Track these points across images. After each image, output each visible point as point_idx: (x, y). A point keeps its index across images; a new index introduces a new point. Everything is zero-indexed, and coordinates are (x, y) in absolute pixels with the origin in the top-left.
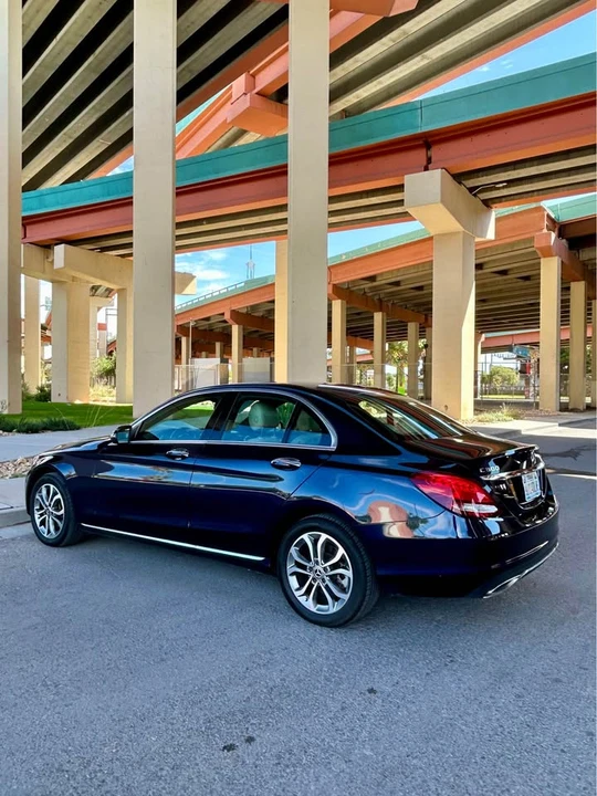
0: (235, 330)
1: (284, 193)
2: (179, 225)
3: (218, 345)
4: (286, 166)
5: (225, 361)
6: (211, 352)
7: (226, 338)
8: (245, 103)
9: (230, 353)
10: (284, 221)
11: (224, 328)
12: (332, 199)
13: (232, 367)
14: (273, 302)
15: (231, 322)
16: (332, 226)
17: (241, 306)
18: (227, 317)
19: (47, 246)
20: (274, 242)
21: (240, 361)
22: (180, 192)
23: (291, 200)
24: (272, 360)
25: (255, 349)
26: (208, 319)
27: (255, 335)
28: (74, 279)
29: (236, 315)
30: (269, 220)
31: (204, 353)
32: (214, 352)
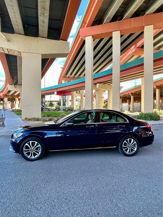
0: (132, 97)
1: (143, 69)
2: (121, 78)
3: (128, 100)
4: (144, 63)
5: (129, 104)
6: (126, 102)
7: (130, 99)
8: (134, 50)
9: (131, 102)
10: (143, 74)
11: (129, 97)
12: (154, 69)
13: (131, 105)
14: (141, 90)
15: (131, 95)
16: (154, 74)
17: (134, 92)
18: (130, 94)
19: (95, 84)
20: (141, 79)
21: (133, 104)
22: (121, 71)
23: (144, 70)
24: (141, 103)
25: (137, 101)
26: (126, 95)
27: (137, 98)
28: (100, 89)
29: (132, 94)
30: (140, 74)
31: (124, 102)
32: (127, 102)
